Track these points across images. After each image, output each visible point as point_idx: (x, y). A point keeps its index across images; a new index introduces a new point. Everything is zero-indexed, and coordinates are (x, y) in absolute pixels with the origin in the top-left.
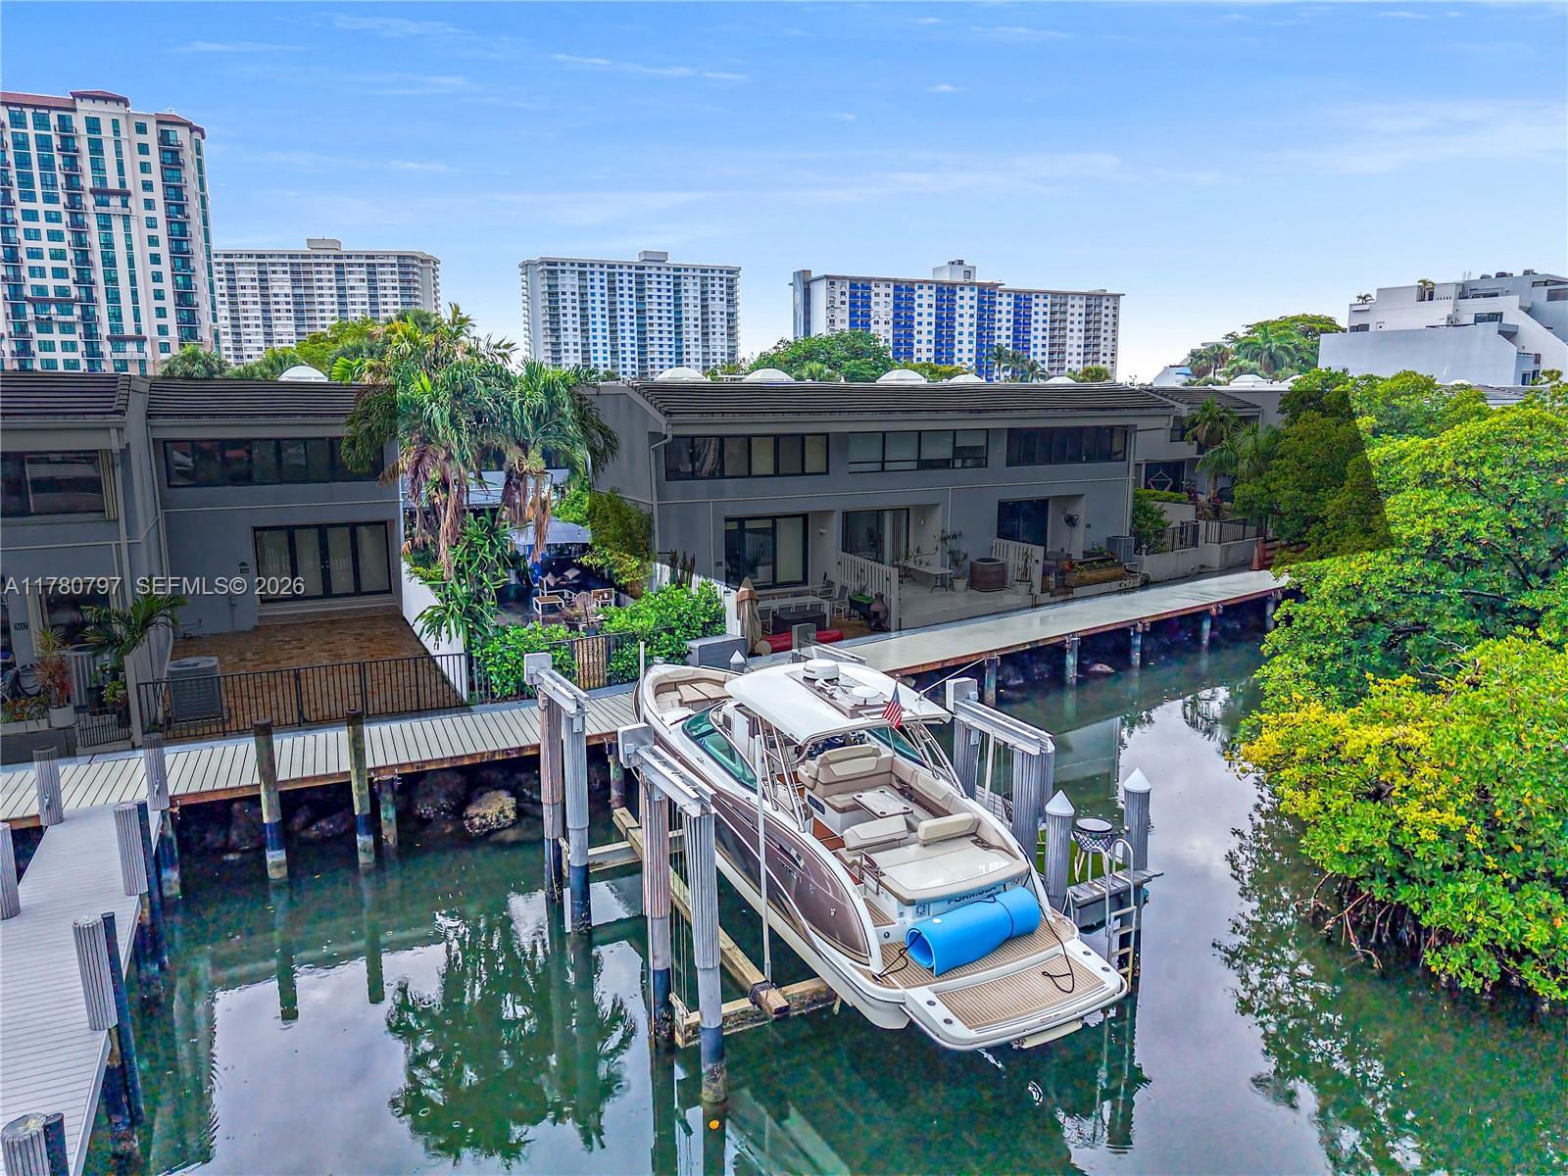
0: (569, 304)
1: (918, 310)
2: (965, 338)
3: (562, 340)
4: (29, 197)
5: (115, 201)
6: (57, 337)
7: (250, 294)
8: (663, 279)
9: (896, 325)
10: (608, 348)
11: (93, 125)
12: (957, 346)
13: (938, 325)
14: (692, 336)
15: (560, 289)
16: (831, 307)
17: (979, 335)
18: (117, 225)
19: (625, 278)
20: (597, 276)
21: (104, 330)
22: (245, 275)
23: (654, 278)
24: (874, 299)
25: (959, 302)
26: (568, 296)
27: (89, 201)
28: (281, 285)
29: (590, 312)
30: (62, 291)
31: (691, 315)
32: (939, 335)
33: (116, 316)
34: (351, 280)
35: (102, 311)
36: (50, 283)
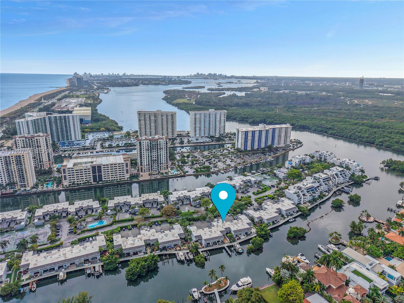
0: (198, 120)
1: (256, 134)
2: (263, 138)
3: (196, 126)
4: (153, 150)
5: (161, 149)
6: (155, 164)
7: (148, 119)
8: (214, 115)
9: (252, 137)
10: (204, 127)
11: (160, 142)
12: (262, 139)
13: (259, 136)
14: (218, 123)
15: (196, 118)
16: (242, 135)
17: (266, 137)
18: (161, 152)
19: (207, 115)
20: (203, 115)
21: (159, 163)
22: (147, 116)
23: (212, 115)
24: (249, 133)
25: (263, 132)
26: (198, 119)
27: (159, 150)
28: (153, 118)
29: (201, 121)
30: (156, 159)
31: (218, 120)
32: (259, 138)
33: (160, 161)
34: (164, 117)
35: (159, 161)
36: (154, 158)
